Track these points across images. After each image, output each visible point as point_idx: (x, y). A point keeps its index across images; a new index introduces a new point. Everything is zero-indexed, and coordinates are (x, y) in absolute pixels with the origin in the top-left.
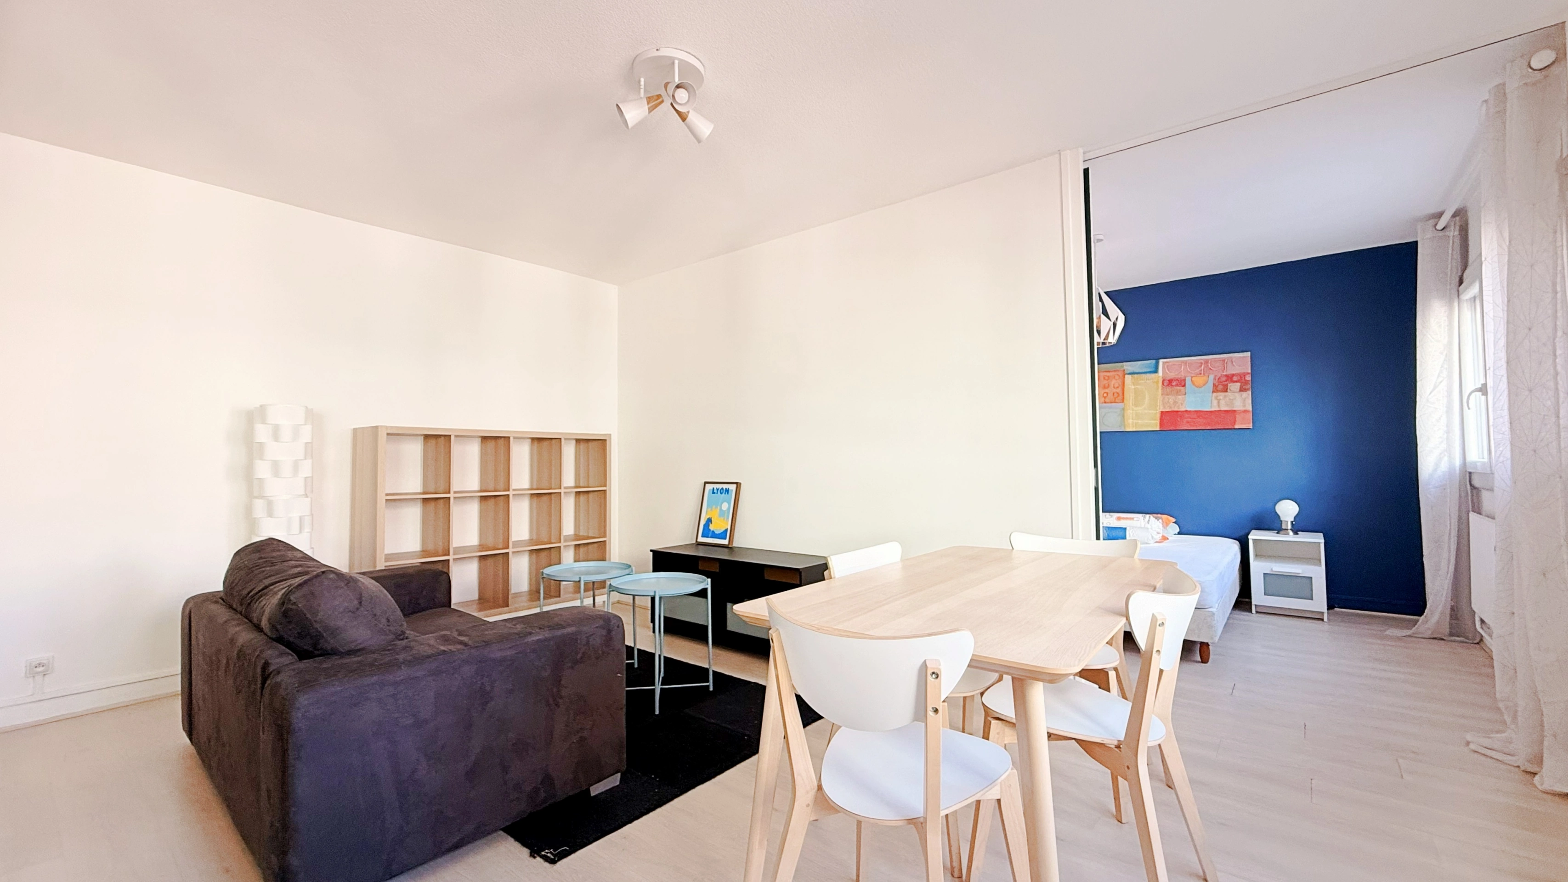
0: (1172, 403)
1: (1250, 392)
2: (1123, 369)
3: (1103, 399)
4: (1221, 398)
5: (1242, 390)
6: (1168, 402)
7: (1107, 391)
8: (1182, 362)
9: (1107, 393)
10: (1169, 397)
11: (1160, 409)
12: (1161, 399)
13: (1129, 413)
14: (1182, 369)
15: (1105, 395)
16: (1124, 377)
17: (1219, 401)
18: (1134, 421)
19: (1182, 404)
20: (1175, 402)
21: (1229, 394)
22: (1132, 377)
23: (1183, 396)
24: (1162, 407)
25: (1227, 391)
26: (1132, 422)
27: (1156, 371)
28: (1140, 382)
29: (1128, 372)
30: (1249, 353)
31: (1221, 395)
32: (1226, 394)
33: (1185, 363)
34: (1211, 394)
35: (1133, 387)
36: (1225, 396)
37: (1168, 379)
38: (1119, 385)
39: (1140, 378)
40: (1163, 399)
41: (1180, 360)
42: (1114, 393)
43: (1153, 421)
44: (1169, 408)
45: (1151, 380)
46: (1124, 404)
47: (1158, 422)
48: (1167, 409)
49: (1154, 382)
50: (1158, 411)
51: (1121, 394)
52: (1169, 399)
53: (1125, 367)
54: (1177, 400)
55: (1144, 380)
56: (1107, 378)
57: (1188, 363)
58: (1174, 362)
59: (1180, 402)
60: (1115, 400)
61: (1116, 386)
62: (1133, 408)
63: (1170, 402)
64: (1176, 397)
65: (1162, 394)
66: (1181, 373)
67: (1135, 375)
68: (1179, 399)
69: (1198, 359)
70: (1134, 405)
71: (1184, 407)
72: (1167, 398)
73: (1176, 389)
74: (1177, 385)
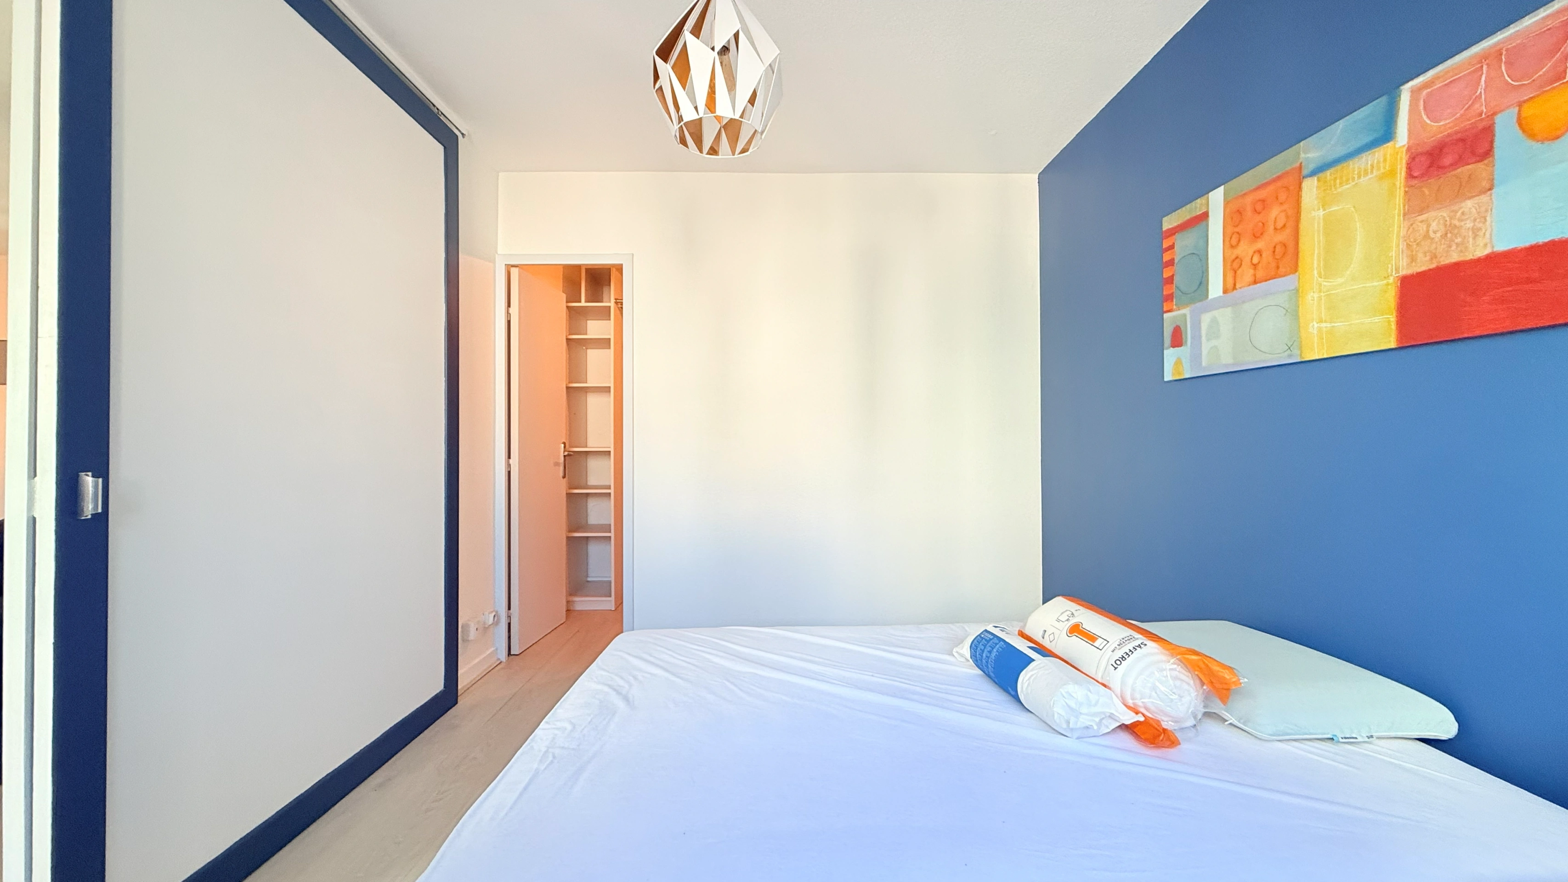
0: (1439, 235)
2: (1298, 165)
3: (1252, 272)
6: (1426, 236)
7: (1260, 245)
8: (1484, 57)
9: (1259, 252)
10: (1432, 214)
11: (1397, 270)
12: (1403, 232)
13: (1311, 300)
14: (1481, 89)
15: (1256, 260)
16: (1300, 188)
18: (1323, 325)
19: (1476, 232)
20: (1451, 230)
22: (1319, 180)
23: (1484, 198)
24: (1403, 262)
26: (1320, 329)
27: (1388, 135)
28: (1340, 190)
29: (1312, 167)
33: (1496, 54)
35: (1321, 213)
37: (1427, 148)
38: (1287, 217)
39: (1341, 178)
40: (1411, 229)
41: (1476, 54)
42: (1275, 247)
43: (1376, 319)
44: (1428, 258)
45: (1372, 172)
46: (1297, 274)
47: (1393, 318)
48: (1423, 265)
49: (1381, 178)
50: (1391, 280)
51: (1291, 245)
52: (1429, 226)
53: (1302, 155)
54: (1456, 222)
55: (1353, 179)
56: (1259, 207)
57: (1507, 50)
58: (1451, 74)
59: (1469, 224)
60: (1278, 267)
61: (1280, 225)
62: (1320, 285)
63: (1432, 235)
64: (1455, 208)
65: (1405, 215)
66: (1477, 106)
67: (1328, 173)
68: (1463, 213)
69: (1548, 16)
70: (1323, 273)
71: (1486, 245)
72: (1422, 222)
73: (1455, 176)
74: (1460, 161)
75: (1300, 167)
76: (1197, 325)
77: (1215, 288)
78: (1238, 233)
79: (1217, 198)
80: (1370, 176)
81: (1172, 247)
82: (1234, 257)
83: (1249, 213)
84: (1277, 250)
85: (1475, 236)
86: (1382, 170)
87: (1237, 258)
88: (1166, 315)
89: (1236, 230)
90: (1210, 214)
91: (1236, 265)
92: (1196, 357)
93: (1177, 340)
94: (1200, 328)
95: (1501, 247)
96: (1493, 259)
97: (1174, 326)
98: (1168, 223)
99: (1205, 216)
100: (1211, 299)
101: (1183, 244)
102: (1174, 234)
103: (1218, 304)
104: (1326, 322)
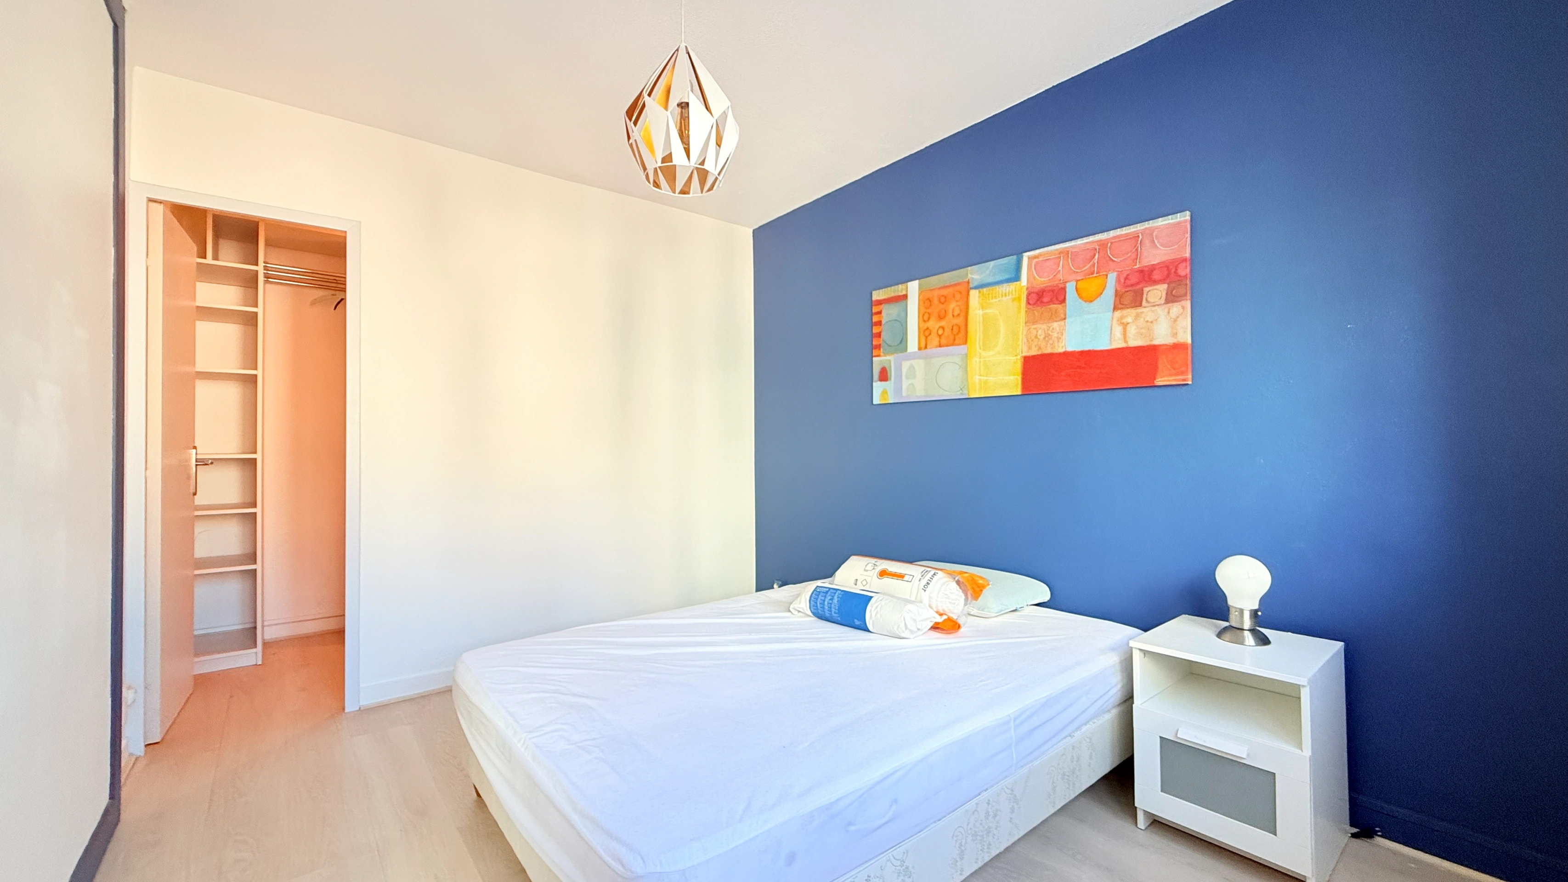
0: (1042, 337)
1: (1188, 304)
2: (967, 280)
3: (938, 339)
4: (1129, 320)
5: (1171, 298)
6: (1036, 337)
7: (943, 323)
8: (1061, 252)
9: (943, 328)
10: (1039, 326)
11: (1022, 353)
12: (1025, 333)
13: (975, 362)
14: (1060, 268)
15: (940, 332)
16: (968, 294)
17: (1125, 326)
18: (982, 378)
19: (1059, 339)
20: (1047, 336)
21: (1147, 309)
22: (979, 292)
23: (1062, 323)
24: (1025, 349)
25: (1140, 305)
26: (980, 380)
27: (1017, 278)
28: (991, 301)
29: (975, 284)
30: (1188, 213)
31: (1129, 314)
32: (1139, 310)
33: (1065, 252)
34: (1110, 314)
35: (981, 312)
36: (1137, 317)
37: (1036, 290)
38: (961, 311)
39: (992, 294)
40: (1028, 332)
41: (1057, 250)
42: (953, 327)
43: (1012, 378)
44: (1037, 348)
45: (1009, 296)
46: (967, 345)
47: (1019, 378)
48: (1034, 352)
49: (1013, 300)
50: (1019, 357)
51: (963, 328)
52: (1037, 332)
53: (970, 275)
54: (1050, 332)
55: (999, 297)
56: (943, 300)
57: (1071, 252)
58: (1047, 255)
59: (1056, 335)
60: (954, 340)
61: (956, 314)
62: (980, 354)
63: (1038, 336)
64: (1050, 325)
65: (1026, 323)
66: (1058, 275)
67: (985, 289)
68: (1053, 329)
69: (1087, 243)
70: (982, 347)
71: (1063, 347)
72: (1034, 329)
73: (1049, 308)
74: (1051, 302)
75: (968, 282)
76: (899, 369)
77: (913, 344)
78: (928, 313)
79: (913, 287)
80: (1007, 297)
81: (880, 313)
82: (925, 327)
83: (936, 301)
84: (954, 328)
85: (1058, 342)
86: (1014, 296)
87: (928, 328)
88: (874, 359)
89: (928, 311)
90: (909, 297)
91: (927, 333)
92: (898, 390)
93: (884, 376)
94: (901, 370)
95: (1070, 348)
96: (1066, 354)
97: (882, 366)
98: (877, 295)
99: (905, 297)
100: (909, 353)
101: (889, 313)
102: (881, 304)
103: (913, 356)
104: (984, 376)
